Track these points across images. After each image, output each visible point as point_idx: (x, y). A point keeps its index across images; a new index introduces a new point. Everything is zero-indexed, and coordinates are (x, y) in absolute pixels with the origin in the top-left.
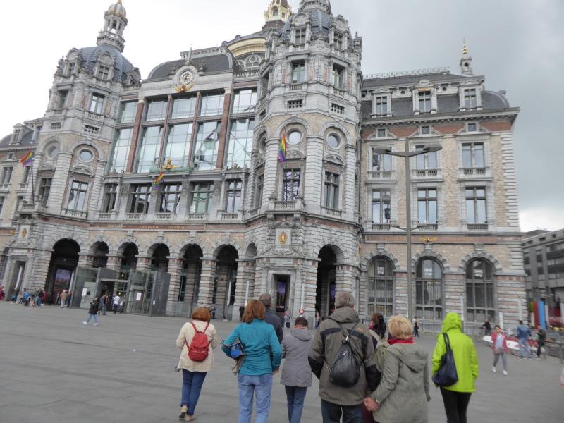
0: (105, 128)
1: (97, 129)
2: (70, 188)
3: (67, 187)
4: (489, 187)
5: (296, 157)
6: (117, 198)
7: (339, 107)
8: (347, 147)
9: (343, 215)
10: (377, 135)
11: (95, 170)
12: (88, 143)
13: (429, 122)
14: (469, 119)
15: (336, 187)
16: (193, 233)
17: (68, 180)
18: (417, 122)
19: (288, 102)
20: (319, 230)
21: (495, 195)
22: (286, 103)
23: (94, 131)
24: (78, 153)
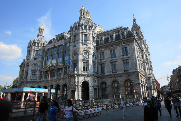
5: (75, 60)
6: (42, 75)
7: (86, 45)
8: (89, 55)
10: (100, 49)
11: (37, 69)
12: (35, 62)
13: (113, 43)
16: (58, 82)
17: (31, 72)
18: (110, 44)
19: (73, 46)
20: (81, 78)
23: (37, 59)
24: (33, 65)
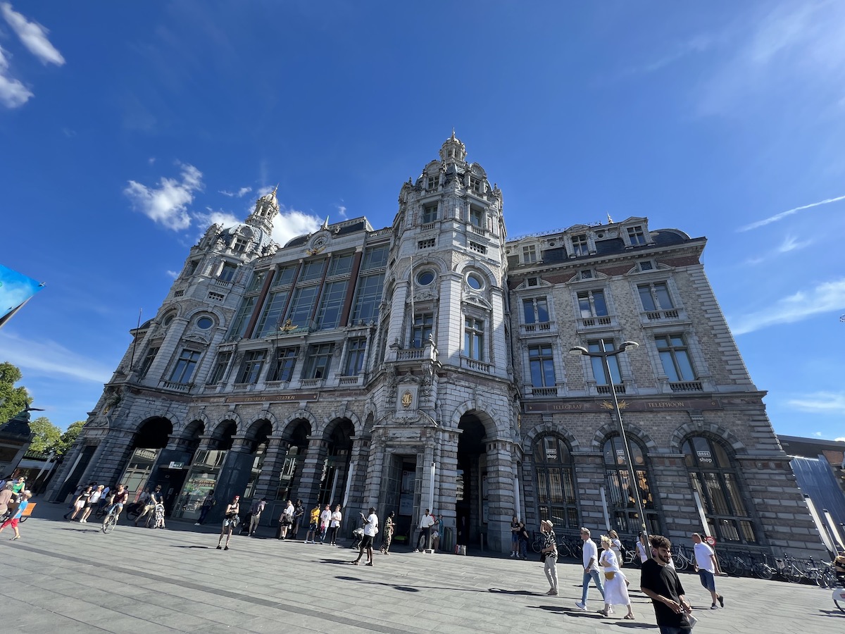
0: (232, 295)
1: (222, 296)
2: (177, 358)
3: (173, 356)
4: (689, 333)
5: (427, 298)
6: (228, 367)
7: (479, 246)
8: (492, 289)
9: (491, 369)
10: (527, 285)
11: (211, 339)
12: (210, 310)
13: (589, 264)
14: (641, 256)
15: (480, 336)
16: (303, 404)
17: (177, 347)
18: (575, 266)
19: (419, 242)
20: (458, 388)
21: (699, 342)
22: (417, 244)
23: (219, 298)
24: (196, 320)
